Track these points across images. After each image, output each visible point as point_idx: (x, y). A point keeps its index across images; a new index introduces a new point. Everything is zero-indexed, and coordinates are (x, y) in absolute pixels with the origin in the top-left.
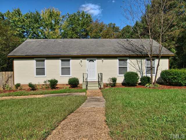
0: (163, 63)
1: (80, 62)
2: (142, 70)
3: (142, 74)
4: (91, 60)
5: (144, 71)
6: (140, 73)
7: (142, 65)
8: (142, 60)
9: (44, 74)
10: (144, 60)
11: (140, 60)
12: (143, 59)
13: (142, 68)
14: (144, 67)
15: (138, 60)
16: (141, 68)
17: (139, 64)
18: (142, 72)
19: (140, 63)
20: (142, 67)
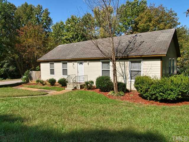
0: (152, 66)
1: (73, 65)
2: (125, 74)
3: (126, 79)
4: (80, 63)
5: (127, 76)
6: (123, 78)
7: (126, 69)
8: (126, 63)
9: (54, 74)
10: (128, 62)
11: (123, 62)
12: (126, 61)
13: (126, 72)
14: (128, 70)
15: (121, 62)
16: (124, 72)
17: (122, 67)
18: (125, 77)
19: (123, 65)
20: (126, 70)
